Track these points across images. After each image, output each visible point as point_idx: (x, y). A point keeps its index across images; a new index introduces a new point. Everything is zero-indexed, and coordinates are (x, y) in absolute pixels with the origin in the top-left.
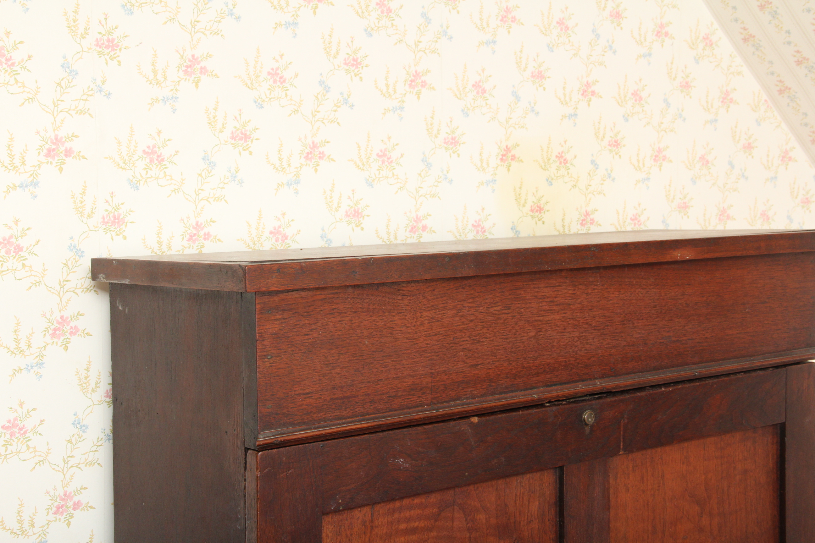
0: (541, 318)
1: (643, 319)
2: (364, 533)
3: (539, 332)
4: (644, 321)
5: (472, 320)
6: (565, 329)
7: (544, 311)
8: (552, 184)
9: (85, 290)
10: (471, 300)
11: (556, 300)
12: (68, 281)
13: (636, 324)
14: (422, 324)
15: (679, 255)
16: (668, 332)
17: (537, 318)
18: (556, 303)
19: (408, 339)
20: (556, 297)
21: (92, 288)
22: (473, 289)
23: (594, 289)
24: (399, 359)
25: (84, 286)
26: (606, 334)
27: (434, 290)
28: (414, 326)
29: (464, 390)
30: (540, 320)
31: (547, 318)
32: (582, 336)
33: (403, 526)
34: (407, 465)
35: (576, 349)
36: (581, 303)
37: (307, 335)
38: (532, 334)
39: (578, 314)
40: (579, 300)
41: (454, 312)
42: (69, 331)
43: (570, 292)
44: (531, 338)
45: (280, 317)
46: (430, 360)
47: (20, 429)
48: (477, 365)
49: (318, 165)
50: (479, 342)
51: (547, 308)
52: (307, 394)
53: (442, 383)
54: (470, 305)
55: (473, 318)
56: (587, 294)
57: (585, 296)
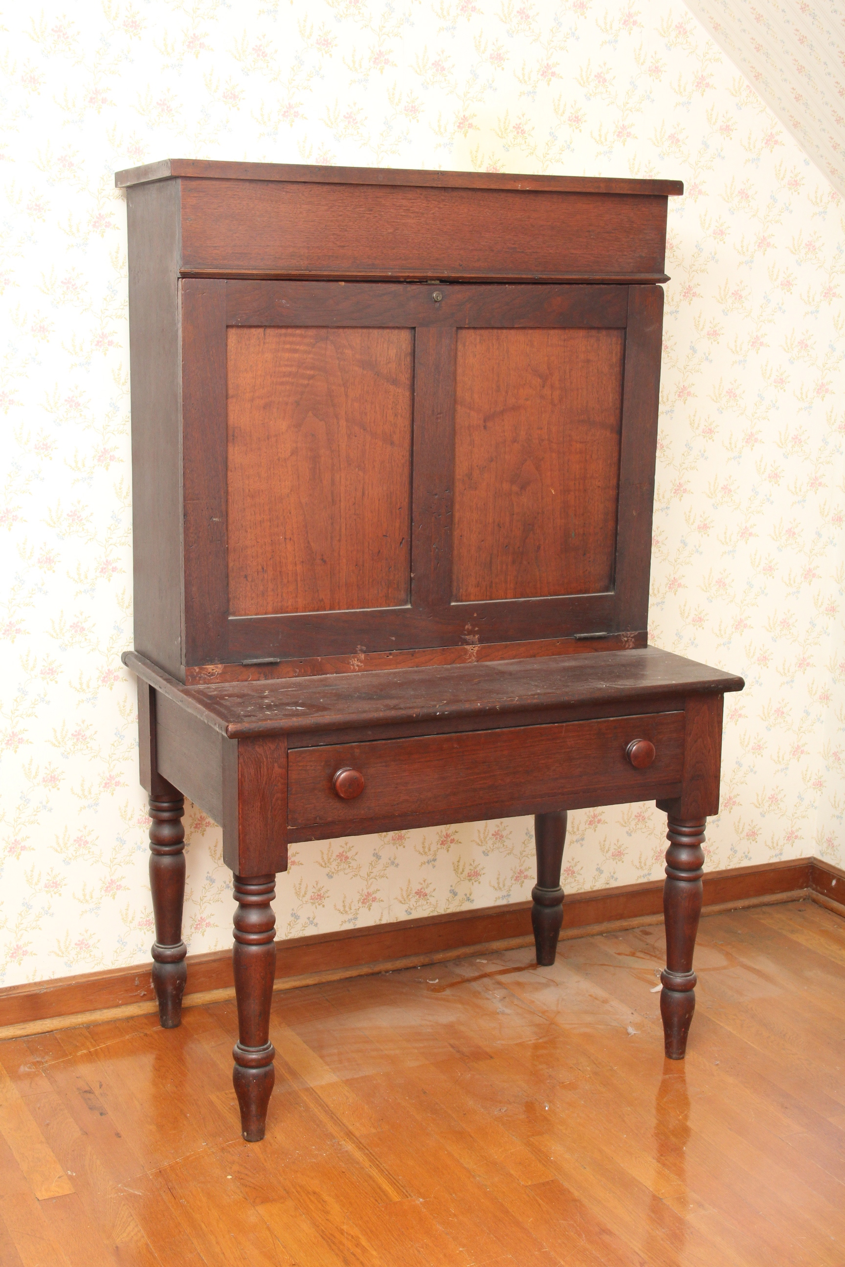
0: (398, 221)
1: (489, 232)
2: (259, 345)
3: (396, 230)
4: (491, 233)
5: (341, 215)
6: (419, 231)
7: (401, 215)
8: (508, 151)
9: (116, 197)
10: (340, 201)
11: (412, 209)
12: (104, 190)
13: (483, 235)
14: (301, 213)
15: (520, 186)
16: (513, 244)
17: (396, 220)
18: (411, 211)
19: (290, 221)
20: (411, 207)
21: (120, 197)
22: (342, 194)
23: (445, 205)
24: (283, 234)
25: (115, 195)
26: (456, 239)
27: (311, 191)
28: (295, 214)
29: (333, 262)
30: (397, 222)
31: (404, 221)
32: (434, 238)
33: (288, 346)
34: (288, 305)
35: (429, 246)
36: (433, 214)
37: (216, 209)
38: (390, 231)
39: (431, 221)
40: (432, 212)
41: (326, 208)
42: (105, 224)
43: (424, 205)
44: (389, 233)
45: (197, 195)
46: (307, 238)
47: (73, 285)
48: (344, 246)
49: (293, 122)
50: (346, 231)
51: (403, 214)
52: (216, 247)
53: (317, 254)
54: (339, 204)
55: (341, 213)
56: (440, 208)
57: (437, 209)
